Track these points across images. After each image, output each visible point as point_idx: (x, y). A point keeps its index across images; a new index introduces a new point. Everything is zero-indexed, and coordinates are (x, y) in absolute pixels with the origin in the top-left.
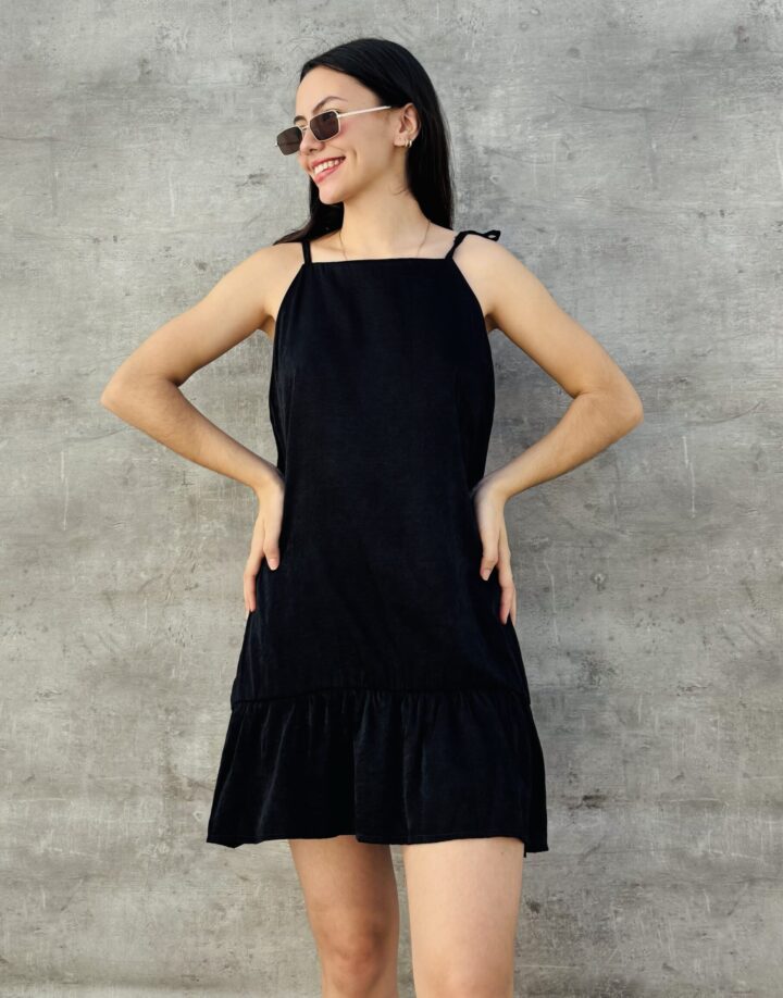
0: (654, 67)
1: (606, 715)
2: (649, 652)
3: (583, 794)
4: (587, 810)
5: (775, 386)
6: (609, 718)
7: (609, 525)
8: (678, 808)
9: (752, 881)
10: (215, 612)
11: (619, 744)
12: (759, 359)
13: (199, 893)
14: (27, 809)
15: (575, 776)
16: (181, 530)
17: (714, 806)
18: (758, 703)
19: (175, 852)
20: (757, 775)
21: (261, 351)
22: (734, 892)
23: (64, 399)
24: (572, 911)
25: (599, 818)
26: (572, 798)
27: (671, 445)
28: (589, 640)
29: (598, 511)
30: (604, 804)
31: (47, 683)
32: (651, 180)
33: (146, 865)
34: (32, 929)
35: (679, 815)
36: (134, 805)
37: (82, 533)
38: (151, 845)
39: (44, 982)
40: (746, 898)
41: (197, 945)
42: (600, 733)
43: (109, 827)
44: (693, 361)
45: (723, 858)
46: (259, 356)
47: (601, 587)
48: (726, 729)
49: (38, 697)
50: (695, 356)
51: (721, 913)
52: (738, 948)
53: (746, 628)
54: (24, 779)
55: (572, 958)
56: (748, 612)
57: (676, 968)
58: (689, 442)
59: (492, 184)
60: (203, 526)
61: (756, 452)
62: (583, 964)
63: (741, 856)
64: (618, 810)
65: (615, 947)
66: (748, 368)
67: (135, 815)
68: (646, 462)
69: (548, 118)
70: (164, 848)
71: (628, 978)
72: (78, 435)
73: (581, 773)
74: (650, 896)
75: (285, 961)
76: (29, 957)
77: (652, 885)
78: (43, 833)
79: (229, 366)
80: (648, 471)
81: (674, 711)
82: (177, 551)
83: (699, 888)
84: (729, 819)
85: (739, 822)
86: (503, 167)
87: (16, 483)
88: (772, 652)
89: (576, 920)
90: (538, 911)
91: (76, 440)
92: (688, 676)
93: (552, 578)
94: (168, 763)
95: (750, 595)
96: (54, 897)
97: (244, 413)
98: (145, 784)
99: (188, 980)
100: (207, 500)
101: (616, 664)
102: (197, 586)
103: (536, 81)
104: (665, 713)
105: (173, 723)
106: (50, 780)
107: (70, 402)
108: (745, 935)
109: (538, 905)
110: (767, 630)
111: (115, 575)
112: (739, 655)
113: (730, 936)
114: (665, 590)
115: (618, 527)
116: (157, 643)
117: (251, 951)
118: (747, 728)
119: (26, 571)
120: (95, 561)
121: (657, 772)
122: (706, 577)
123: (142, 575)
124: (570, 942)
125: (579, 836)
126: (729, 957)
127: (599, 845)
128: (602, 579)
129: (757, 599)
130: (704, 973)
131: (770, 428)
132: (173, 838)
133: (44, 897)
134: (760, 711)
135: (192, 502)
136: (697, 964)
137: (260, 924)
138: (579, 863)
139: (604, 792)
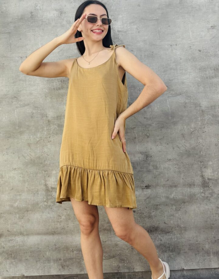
0: (159, 9)
1: (150, 167)
2: (160, 152)
3: (145, 185)
4: (146, 189)
5: (189, 87)
6: (151, 168)
7: (149, 122)
8: (167, 187)
9: (184, 203)
10: (55, 147)
11: (153, 174)
12: (185, 80)
13: (55, 213)
14: (12, 196)
15: (143, 181)
16: (47, 128)
17: (175, 186)
18: (185, 162)
19: (48, 204)
20: (186, 179)
21: (64, 84)
22: (180, 205)
23: (15, 97)
24: (143, 212)
25: (149, 191)
26: (143, 187)
27: (165, 102)
28: (145, 149)
29: (147, 119)
30: (150, 187)
31: (15, 166)
32: (159, 37)
33: (41, 207)
34: (15, 223)
35: (167, 189)
36: (38, 194)
37: (22, 130)
38: (42, 203)
39: (19, 235)
40: (183, 207)
41: (55, 225)
42: (149, 171)
43: (32, 199)
44: (170, 81)
45: (178, 198)
46: (64, 85)
47: (148, 137)
48: (178, 169)
49: (13, 170)
50: (170, 80)
51: (177, 210)
52: (181, 218)
53: (183, 145)
54: (11, 189)
55: (143, 222)
56: (184, 141)
57: (167, 223)
58: (169, 101)
59: (120, 39)
60: (52, 127)
61: (185, 103)
62: (145, 223)
63: (182, 197)
64: (153, 189)
65: (153, 219)
66: (183, 83)
67: (38, 196)
68: (158, 107)
69: (133, 22)
70: (46, 203)
71: (156, 226)
72: (19, 106)
73: (145, 181)
74: (161, 207)
75: (76, 227)
76: (15, 230)
77: (161, 205)
78: (16, 201)
79: (56, 88)
80: (159, 109)
81: (166, 165)
82: (45, 133)
83: (172, 205)
84: (179, 189)
85: (181, 190)
86: (122, 35)
87: (4, 118)
88: (189, 150)
89: (144, 214)
90: (135, 212)
91: (19, 107)
92: (169, 157)
93: (136, 135)
94: (46, 184)
95: (184, 137)
96: (20, 216)
97: (60, 99)
98: (40, 189)
99: (53, 233)
100: (52, 121)
101: (152, 155)
102: (51, 141)
103: (130, 13)
104: (164, 166)
105: (46, 174)
106: (17, 189)
107: (17, 98)
108: (183, 215)
109: (135, 211)
110: (188, 145)
111: (30, 140)
112: (181, 151)
113: (179, 215)
114: (164, 137)
115: (152, 122)
116: (42, 155)
117: (68, 225)
118: (183, 168)
119: (8, 140)
120: (25, 137)
121: (162, 179)
122: (173, 133)
123: (37, 139)
124: (142, 219)
125: (144, 195)
126: (179, 220)
127: (149, 197)
128: (148, 135)
129: (185, 138)
130: (173, 224)
131: (188, 97)
132: (48, 201)
133: (18, 216)
134: (186, 164)
135: (49, 121)
136: (172, 222)
137: (70, 219)
138: (144, 201)
139: (150, 185)
